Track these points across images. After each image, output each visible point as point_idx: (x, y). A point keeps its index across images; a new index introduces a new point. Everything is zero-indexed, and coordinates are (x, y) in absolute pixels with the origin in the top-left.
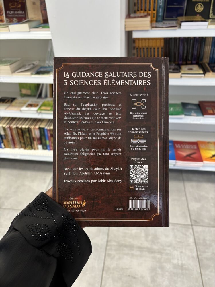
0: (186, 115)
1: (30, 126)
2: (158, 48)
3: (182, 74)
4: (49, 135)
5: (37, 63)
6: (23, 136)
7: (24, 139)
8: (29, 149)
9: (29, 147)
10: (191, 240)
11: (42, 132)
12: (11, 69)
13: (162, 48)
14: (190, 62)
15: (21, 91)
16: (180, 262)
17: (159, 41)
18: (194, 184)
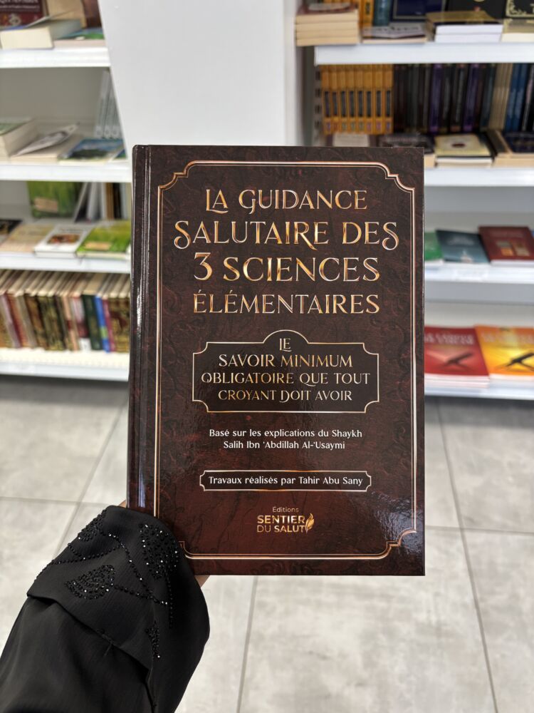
0: (447, 260)
1: (58, 293)
2: (378, 92)
3: (439, 157)
4: (107, 313)
5: (71, 129)
6: (41, 317)
7: (43, 326)
8: (58, 349)
9: (56, 345)
10: (461, 565)
11: (90, 307)
12: (7, 147)
13: (388, 92)
14: (457, 128)
15: (32, 203)
16: (434, 619)
17: (380, 73)
18: (468, 431)
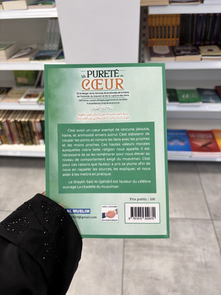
0: (204, 102)
1: (30, 120)
2: (173, 27)
3: (203, 56)
5: (34, 46)
6: (22, 130)
7: (23, 134)
8: (30, 144)
10: (213, 236)
11: (44, 126)
12: (6, 55)
13: (178, 27)
14: (208, 43)
15: (16, 80)
16: (203, 260)
17: (174, 18)
18: (210, 175)
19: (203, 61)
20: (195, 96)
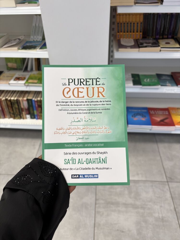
0: (162, 85)
1: (18, 98)
2: (138, 23)
3: (161, 48)
4: (37, 106)
5: (22, 37)
6: (12, 107)
7: (13, 110)
8: (18, 119)
10: (168, 195)
11: (30, 103)
13: (141, 23)
14: (166, 37)
15: (7, 65)
16: (161, 215)
17: (139, 16)
18: (166, 145)
19: (162, 52)
20: (155, 80)
